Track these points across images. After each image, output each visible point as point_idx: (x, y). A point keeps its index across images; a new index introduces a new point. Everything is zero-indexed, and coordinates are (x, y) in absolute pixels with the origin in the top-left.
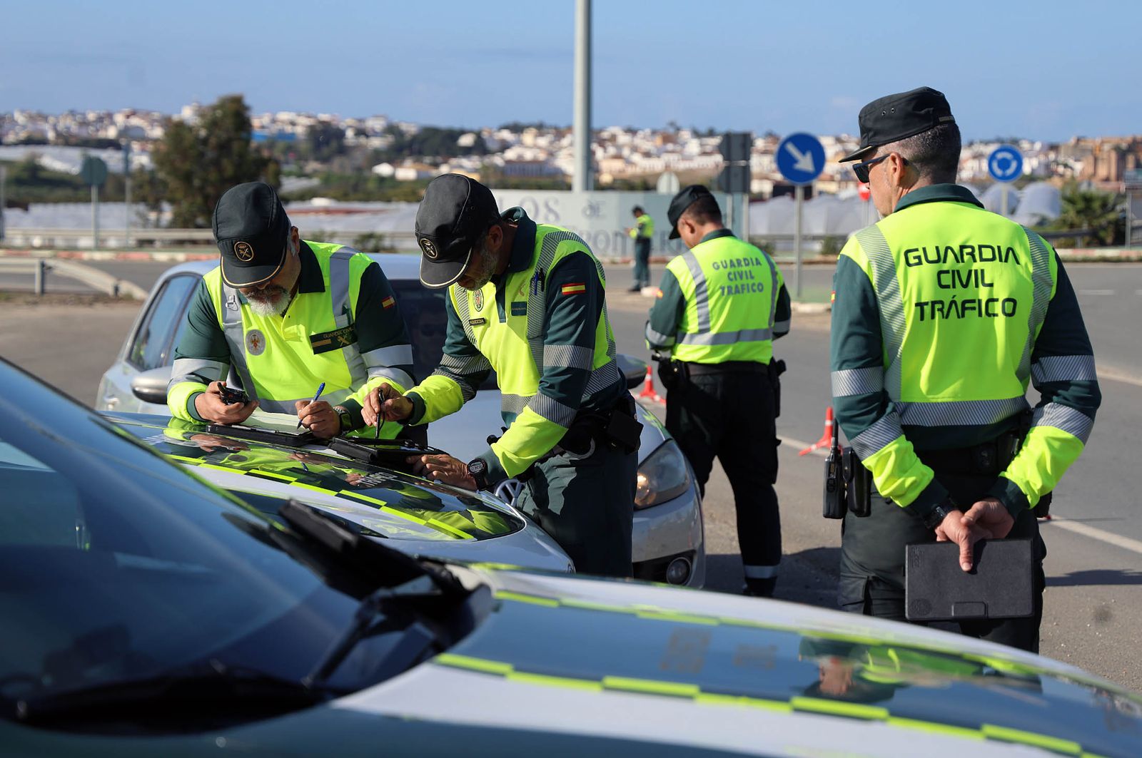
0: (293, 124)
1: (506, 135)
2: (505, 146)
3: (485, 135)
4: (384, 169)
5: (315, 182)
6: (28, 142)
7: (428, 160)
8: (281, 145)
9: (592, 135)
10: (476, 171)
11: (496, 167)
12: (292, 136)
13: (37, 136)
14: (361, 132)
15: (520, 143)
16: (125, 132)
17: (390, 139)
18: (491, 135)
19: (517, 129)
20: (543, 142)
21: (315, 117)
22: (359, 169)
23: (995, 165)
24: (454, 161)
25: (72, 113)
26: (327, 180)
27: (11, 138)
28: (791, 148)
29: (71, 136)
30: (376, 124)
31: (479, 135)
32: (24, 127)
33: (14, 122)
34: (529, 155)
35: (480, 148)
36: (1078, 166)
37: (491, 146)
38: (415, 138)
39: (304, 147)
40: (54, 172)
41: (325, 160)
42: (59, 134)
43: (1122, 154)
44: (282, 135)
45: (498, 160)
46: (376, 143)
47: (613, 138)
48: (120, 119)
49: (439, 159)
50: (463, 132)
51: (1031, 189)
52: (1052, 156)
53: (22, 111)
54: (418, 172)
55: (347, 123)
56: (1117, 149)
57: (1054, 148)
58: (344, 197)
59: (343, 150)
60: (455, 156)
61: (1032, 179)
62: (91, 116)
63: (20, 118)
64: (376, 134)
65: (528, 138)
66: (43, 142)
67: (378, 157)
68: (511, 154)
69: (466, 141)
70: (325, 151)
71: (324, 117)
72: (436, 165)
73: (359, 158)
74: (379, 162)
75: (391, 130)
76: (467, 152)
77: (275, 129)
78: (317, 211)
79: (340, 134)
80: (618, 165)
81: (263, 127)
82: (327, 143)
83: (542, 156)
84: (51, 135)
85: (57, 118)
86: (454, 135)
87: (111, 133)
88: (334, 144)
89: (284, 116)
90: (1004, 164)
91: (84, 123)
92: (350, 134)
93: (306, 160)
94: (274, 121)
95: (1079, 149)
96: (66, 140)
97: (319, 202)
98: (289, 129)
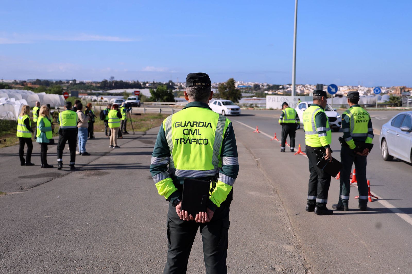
0: (251, 84)
1: (288, 86)
2: (287, 88)
3: (284, 86)
4: (266, 92)
5: (254, 94)
7: (274, 90)
8: (249, 88)
10: (282, 92)
14: (263, 86)
15: (290, 87)
17: (268, 87)
18: (285, 86)
19: (290, 85)
21: (255, 83)
22: (262, 92)
23: (375, 91)
24: (279, 90)
25: (215, 83)
26: (256, 94)
28: (331, 87)
30: (265, 84)
31: (283, 86)
35: (283, 88)
36: (393, 91)
37: (285, 88)
38: (272, 87)
39: (253, 88)
41: (256, 90)
45: (286, 91)
46: (265, 87)
49: (276, 90)
50: (280, 85)
51: (384, 96)
52: (388, 90)
54: (272, 92)
55: (260, 85)
57: (388, 88)
58: (259, 97)
59: (259, 89)
60: (279, 89)
61: (383, 94)
64: (265, 86)
67: (265, 90)
69: (281, 87)
70: (256, 89)
72: (275, 91)
73: (262, 90)
74: (265, 91)
75: (268, 85)
76: (281, 89)
77: (248, 85)
78: (255, 99)
79: (259, 86)
82: (257, 87)
86: (278, 86)
88: (258, 88)
89: (250, 83)
90: (377, 91)
92: (261, 86)
93: (253, 90)
94: (248, 84)
95: (393, 89)
97: (254, 98)
98: (250, 85)
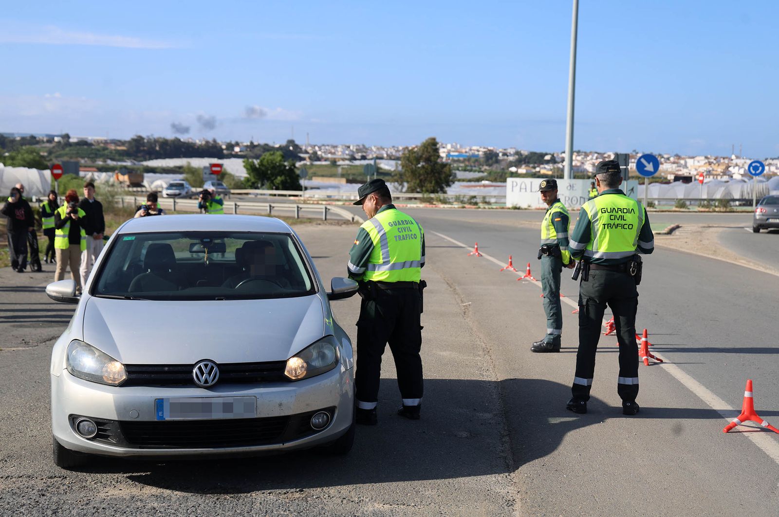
0: (478, 151)
3: (555, 155)
4: (513, 169)
5: (485, 174)
7: (531, 165)
8: (473, 159)
9: (572, 153)
10: (551, 170)
11: (559, 169)
12: (478, 155)
13: (379, 156)
14: (505, 154)
17: (517, 157)
18: (558, 155)
20: (579, 158)
21: (487, 148)
22: (503, 169)
23: (751, 168)
24: (542, 166)
25: (393, 147)
26: (490, 173)
27: (370, 156)
28: (643, 160)
29: (392, 155)
30: (512, 151)
31: (553, 155)
32: (375, 152)
33: (371, 150)
35: (553, 161)
37: (557, 160)
38: (526, 156)
39: (482, 160)
40: (385, 170)
41: (490, 165)
42: (387, 155)
44: (473, 155)
45: (560, 166)
46: (511, 158)
49: (536, 165)
50: (546, 154)
53: (375, 147)
54: (527, 170)
55: (499, 150)
58: (495, 180)
59: (497, 161)
60: (542, 164)
63: (374, 149)
64: (511, 155)
66: (382, 158)
67: (511, 164)
69: (547, 158)
70: (490, 162)
71: (491, 148)
72: (534, 168)
73: (503, 165)
74: (512, 166)
75: (517, 153)
76: (548, 162)
77: (471, 153)
78: (485, 186)
79: (497, 155)
81: (466, 152)
82: (491, 158)
83: (579, 164)
84: (385, 155)
85: (387, 149)
86: (542, 155)
88: (494, 159)
89: (474, 148)
90: (756, 168)
91: (398, 151)
92: (500, 155)
93: (483, 166)
94: (471, 150)
96: (390, 158)
97: (484, 182)
98: (476, 153)
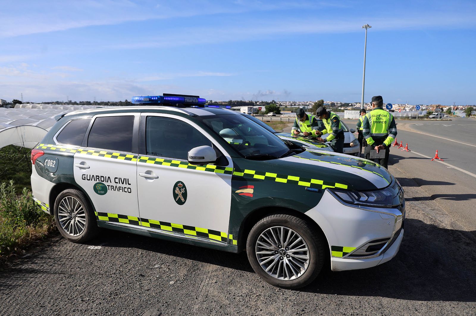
1: (355, 104)
2: (355, 105)
4: (340, 108)
5: (331, 110)
6: (298, 105)
8: (327, 105)
10: (351, 108)
11: (353, 108)
12: (329, 104)
14: (337, 104)
15: (357, 105)
16: (309, 104)
17: (341, 104)
19: (356, 103)
20: (360, 105)
22: (337, 108)
24: (348, 107)
26: (333, 109)
27: (297, 105)
28: (388, 105)
30: (339, 103)
31: (352, 104)
34: (358, 106)
35: (352, 105)
36: (431, 108)
37: (353, 105)
38: (344, 104)
39: (330, 105)
41: (332, 107)
42: (302, 104)
43: (437, 107)
44: (328, 104)
45: (354, 107)
46: (339, 105)
47: (369, 104)
48: (309, 102)
50: (350, 104)
51: (424, 111)
52: (427, 107)
53: (298, 102)
54: (344, 108)
55: (335, 103)
56: (436, 106)
57: (428, 106)
59: (335, 106)
61: (424, 110)
62: (306, 102)
64: (339, 104)
65: (358, 104)
66: (300, 105)
67: (339, 107)
68: (355, 106)
69: (350, 105)
70: (333, 106)
71: (333, 102)
72: (346, 108)
73: (337, 107)
75: (341, 103)
76: (350, 106)
80: (369, 107)
83: (359, 106)
85: (302, 102)
86: (349, 104)
87: (308, 104)
88: (334, 105)
90: (418, 108)
91: (305, 103)
93: (330, 107)
95: (431, 106)
96: (303, 105)
